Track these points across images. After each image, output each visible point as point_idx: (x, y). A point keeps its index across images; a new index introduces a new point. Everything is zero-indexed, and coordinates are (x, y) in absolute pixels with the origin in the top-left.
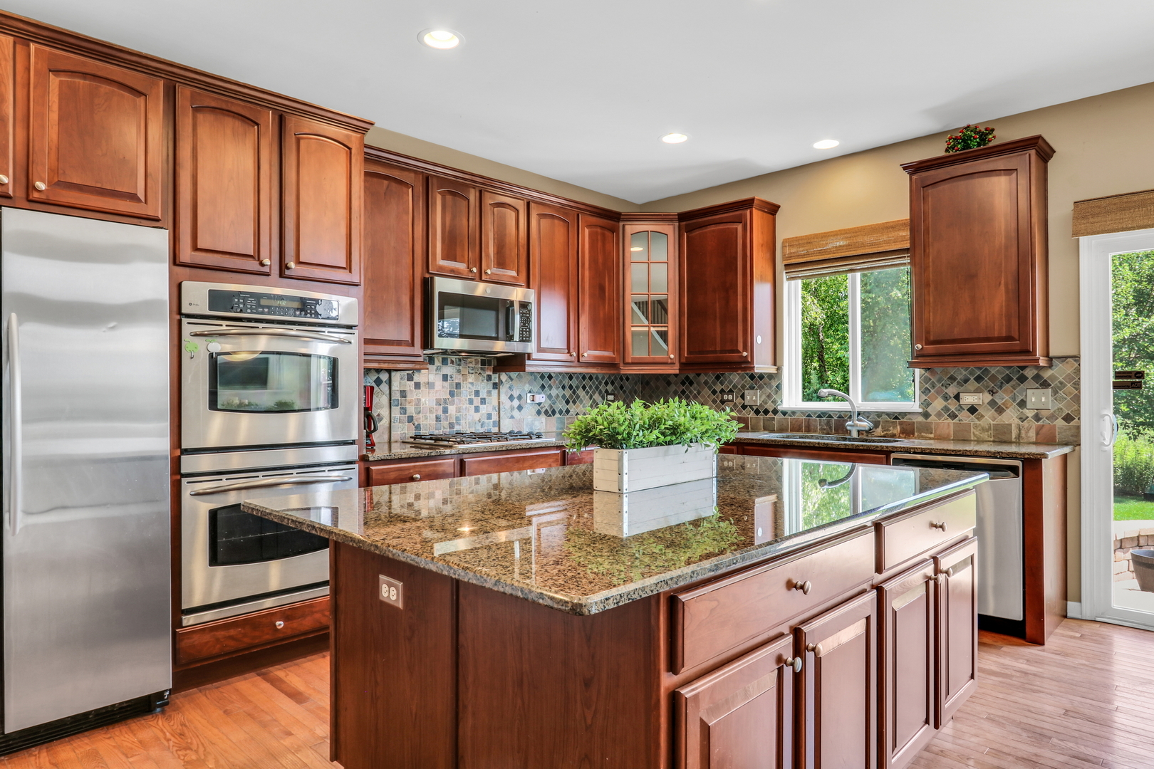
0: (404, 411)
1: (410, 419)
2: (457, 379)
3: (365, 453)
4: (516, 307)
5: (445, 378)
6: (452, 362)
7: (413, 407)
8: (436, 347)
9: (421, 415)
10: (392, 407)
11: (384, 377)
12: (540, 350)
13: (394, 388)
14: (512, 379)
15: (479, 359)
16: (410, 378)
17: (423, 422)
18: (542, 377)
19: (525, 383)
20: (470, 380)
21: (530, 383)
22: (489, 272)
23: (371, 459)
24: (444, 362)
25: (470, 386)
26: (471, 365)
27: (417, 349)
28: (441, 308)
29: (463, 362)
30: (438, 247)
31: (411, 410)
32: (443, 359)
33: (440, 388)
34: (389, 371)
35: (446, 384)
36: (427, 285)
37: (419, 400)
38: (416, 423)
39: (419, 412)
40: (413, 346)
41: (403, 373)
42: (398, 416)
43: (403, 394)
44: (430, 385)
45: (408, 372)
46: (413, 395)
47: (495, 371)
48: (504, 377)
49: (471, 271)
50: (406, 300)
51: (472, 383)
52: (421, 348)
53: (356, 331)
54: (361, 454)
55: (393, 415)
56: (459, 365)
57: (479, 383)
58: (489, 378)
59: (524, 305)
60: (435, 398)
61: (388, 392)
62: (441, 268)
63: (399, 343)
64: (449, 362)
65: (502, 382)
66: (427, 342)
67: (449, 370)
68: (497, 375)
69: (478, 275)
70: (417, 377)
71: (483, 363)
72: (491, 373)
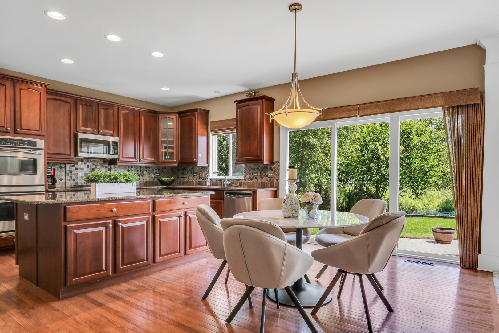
0: (71, 177)
1: (74, 180)
2: (94, 167)
3: (48, 189)
4: (111, 143)
5: (88, 166)
6: (91, 161)
7: (75, 176)
8: (79, 156)
9: (78, 179)
10: (67, 176)
11: (63, 166)
12: (123, 157)
13: (67, 170)
14: (116, 168)
15: (102, 160)
16: (74, 166)
17: (78, 180)
18: (129, 167)
19: (121, 169)
20: (98, 167)
21: (123, 169)
22: (101, 131)
23: (49, 191)
24: (88, 161)
25: (98, 169)
26: (99, 162)
27: (72, 156)
28: (81, 144)
29: (95, 161)
30: (80, 123)
31: (74, 177)
32: (87, 160)
33: (86, 170)
34: (65, 164)
35: (88, 169)
36: (76, 136)
37: (77, 174)
38: (76, 181)
39: (77, 178)
40: (71, 155)
41: (70, 165)
42: (69, 179)
43: (71, 172)
44: (82, 169)
45: (72, 164)
46: (75, 172)
47: (109, 164)
48: (112, 167)
49: (94, 131)
50: (67, 140)
51: (99, 169)
52: (74, 156)
53: (44, 151)
54: (46, 189)
55: (67, 179)
56: (94, 162)
57: (102, 169)
58: (106, 167)
59: (115, 143)
60: (84, 173)
61: (65, 171)
62: (82, 130)
63: (65, 154)
64: (90, 161)
65: (112, 168)
66: (76, 154)
67: (89, 164)
68: (110, 166)
69: (97, 132)
70: (76, 166)
71: (104, 162)
72: (107, 165)
